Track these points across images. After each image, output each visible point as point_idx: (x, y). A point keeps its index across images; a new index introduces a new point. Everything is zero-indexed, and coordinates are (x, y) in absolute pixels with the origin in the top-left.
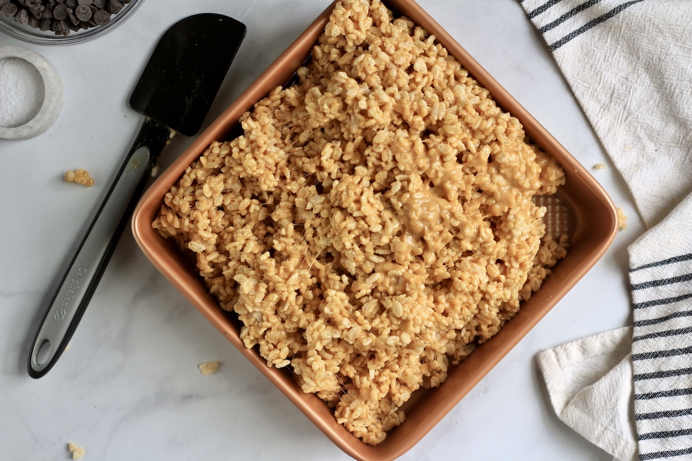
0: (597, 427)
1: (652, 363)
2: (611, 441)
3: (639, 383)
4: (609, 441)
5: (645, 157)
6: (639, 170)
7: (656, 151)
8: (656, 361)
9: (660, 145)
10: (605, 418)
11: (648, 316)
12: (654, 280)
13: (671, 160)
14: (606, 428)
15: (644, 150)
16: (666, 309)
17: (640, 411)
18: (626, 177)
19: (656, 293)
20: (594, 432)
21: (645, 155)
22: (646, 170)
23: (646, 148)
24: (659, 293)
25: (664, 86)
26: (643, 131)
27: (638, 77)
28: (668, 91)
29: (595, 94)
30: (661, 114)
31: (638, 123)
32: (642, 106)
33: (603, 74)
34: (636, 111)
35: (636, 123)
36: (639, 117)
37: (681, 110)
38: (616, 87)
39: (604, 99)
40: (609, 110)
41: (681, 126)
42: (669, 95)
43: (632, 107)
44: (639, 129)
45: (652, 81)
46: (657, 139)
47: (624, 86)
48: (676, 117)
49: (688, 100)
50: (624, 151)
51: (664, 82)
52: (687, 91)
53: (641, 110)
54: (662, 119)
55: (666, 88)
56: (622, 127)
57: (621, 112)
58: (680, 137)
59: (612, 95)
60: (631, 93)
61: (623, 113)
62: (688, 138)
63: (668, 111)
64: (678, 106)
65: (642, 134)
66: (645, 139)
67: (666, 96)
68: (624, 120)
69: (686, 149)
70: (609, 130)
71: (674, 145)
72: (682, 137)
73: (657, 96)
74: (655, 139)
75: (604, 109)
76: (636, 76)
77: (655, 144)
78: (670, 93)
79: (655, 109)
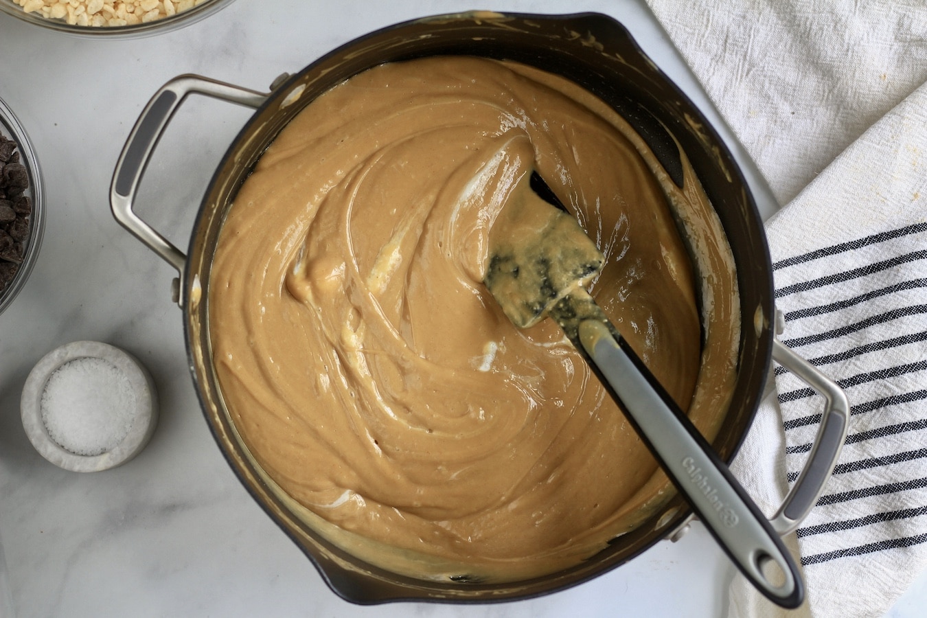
1: (807, 403)
3: (791, 433)
5: (778, 123)
6: (771, 143)
7: (793, 113)
8: (812, 399)
9: (798, 104)
11: (790, 334)
12: (795, 284)
13: (815, 124)
15: (776, 113)
16: (815, 323)
18: (753, 154)
19: (799, 301)
21: (778, 120)
22: (780, 141)
23: (779, 111)
24: (803, 300)
25: (797, 22)
26: (773, 87)
27: (760, 14)
28: (802, 28)
29: (702, 41)
30: (796, 62)
31: (765, 76)
32: (768, 54)
33: (711, 13)
34: (761, 60)
35: (762, 78)
36: (766, 69)
37: (823, 54)
38: (731, 29)
39: (715, 47)
40: (723, 62)
41: (824, 75)
42: (804, 33)
43: (755, 56)
44: (767, 84)
45: (779, 18)
46: (793, 96)
47: (742, 28)
48: (817, 63)
49: (831, 38)
50: (749, 117)
51: (795, 16)
52: (829, 26)
53: (767, 58)
54: (798, 68)
55: (799, 25)
56: (743, 85)
57: (741, 64)
58: (824, 91)
59: (726, 41)
60: (752, 36)
61: (743, 65)
62: (836, 92)
63: (804, 57)
64: (817, 48)
65: (772, 92)
66: (776, 98)
67: (801, 36)
68: (745, 74)
69: (835, 107)
70: (725, 90)
71: (816, 103)
72: (827, 91)
73: (788, 38)
74: (790, 97)
75: (717, 62)
76: (756, 12)
77: (792, 105)
78: (805, 31)
79: (787, 55)
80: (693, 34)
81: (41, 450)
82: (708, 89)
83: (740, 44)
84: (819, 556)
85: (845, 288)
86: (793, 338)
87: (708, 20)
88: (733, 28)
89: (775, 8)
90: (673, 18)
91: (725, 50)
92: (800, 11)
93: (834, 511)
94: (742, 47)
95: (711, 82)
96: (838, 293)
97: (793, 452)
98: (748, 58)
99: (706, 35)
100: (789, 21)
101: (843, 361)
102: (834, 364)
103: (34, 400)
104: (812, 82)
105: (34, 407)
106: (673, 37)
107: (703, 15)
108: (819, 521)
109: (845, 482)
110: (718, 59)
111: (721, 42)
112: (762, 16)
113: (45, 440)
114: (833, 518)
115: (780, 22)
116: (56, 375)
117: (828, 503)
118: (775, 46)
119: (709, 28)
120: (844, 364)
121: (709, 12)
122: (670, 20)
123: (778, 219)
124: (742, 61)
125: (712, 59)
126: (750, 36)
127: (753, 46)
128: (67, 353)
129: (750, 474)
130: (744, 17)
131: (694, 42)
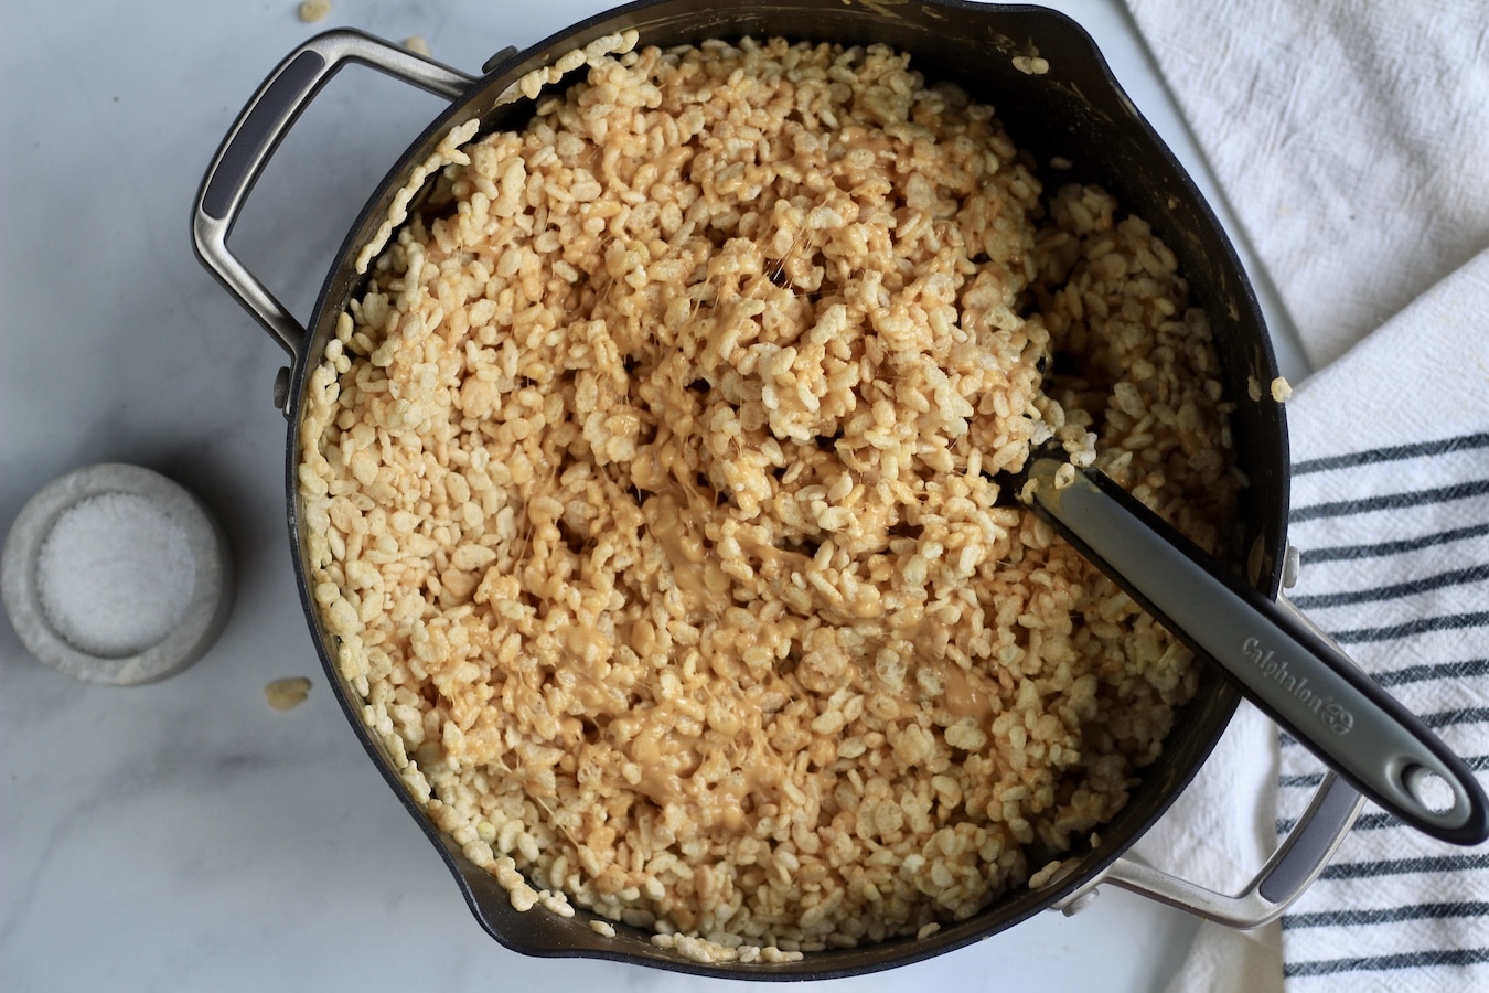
0: (1180, 838)
2: (1212, 875)
3: (1290, 751)
4: (1207, 875)
5: (1326, 232)
6: (1310, 263)
7: (1353, 218)
9: (1363, 204)
10: (1200, 818)
11: (1307, 587)
12: (1325, 503)
13: (1387, 240)
14: (1200, 843)
15: (1324, 215)
16: (1351, 572)
17: (1287, 813)
18: (1278, 277)
19: (1328, 532)
20: (1171, 848)
21: (1327, 227)
23: (1330, 212)
24: (1334, 532)
25: (1376, 66)
26: (1323, 170)
27: (1315, 45)
28: (1383, 77)
29: (1214, 82)
30: (1367, 132)
31: (1312, 150)
32: (1322, 114)
33: (1234, 35)
34: (1309, 123)
35: (1307, 152)
36: (1315, 139)
37: (1414, 123)
38: (1265, 66)
39: (1235, 93)
40: (1244, 119)
41: (1411, 159)
42: (1386, 86)
43: (1301, 113)
44: (1314, 165)
45: (1346, 54)
46: (1356, 188)
47: (1282, 65)
48: (1403, 138)
49: (1429, 99)
50: (1277, 216)
51: (1373, 57)
52: (1428, 78)
53: (1319, 121)
54: (1370, 142)
55: (1378, 72)
56: (1274, 161)
57: (1274, 126)
58: (1409, 186)
59: (1253, 85)
60: (1298, 82)
61: (1278, 128)
62: (1428, 188)
63: (1382, 126)
64: (1405, 111)
65: (1321, 178)
66: (1327, 189)
67: (1380, 91)
68: (1278, 144)
69: (1424, 215)
70: (1244, 166)
71: (1394, 205)
72: (1413, 186)
73: (1357, 90)
74: (1351, 191)
75: (1234, 118)
76: (1309, 41)
77: (1351, 203)
78: (1388, 82)
79: (1353, 119)
80: (1200, 66)
81: (28, 639)
82: (1214, 161)
83: (1276, 92)
84: (1314, 965)
85: (1408, 519)
86: (1311, 594)
87: (1227, 46)
88: (1268, 63)
89: (1342, 39)
90: (1169, 37)
91: (1249, 100)
92: (1382, 48)
93: (1349, 891)
94: (1279, 97)
95: (1221, 149)
96: (1395, 525)
97: (1291, 783)
98: (1287, 117)
99: (1222, 70)
100: (1363, 63)
101: (1390, 641)
102: (1376, 644)
103: (25, 553)
104: (1390, 169)
105: (24, 565)
106: (1165, 67)
107: (1220, 36)
108: (1322, 905)
109: (1373, 845)
110: (1237, 113)
111: (1245, 85)
112: (1317, 50)
113: (37, 623)
114: (1346, 903)
115: (1347, 62)
116: (67, 515)
117: (1340, 876)
118: (1336, 102)
119: (1228, 59)
120: (1393, 645)
121: (1230, 32)
122: (1164, 40)
123: (1309, 390)
124: (1276, 121)
125: (1227, 112)
126: (1294, 80)
127: (1297, 98)
128: (89, 482)
129: (1214, 814)
130: (1288, 48)
131: (1200, 80)
